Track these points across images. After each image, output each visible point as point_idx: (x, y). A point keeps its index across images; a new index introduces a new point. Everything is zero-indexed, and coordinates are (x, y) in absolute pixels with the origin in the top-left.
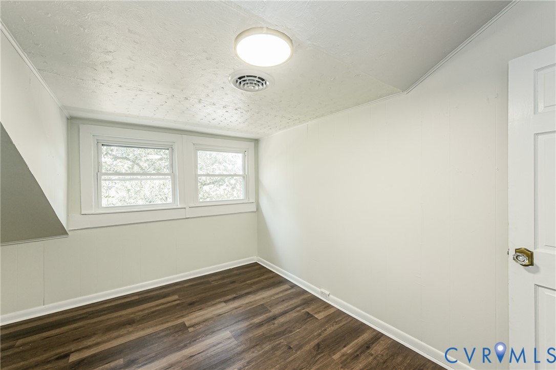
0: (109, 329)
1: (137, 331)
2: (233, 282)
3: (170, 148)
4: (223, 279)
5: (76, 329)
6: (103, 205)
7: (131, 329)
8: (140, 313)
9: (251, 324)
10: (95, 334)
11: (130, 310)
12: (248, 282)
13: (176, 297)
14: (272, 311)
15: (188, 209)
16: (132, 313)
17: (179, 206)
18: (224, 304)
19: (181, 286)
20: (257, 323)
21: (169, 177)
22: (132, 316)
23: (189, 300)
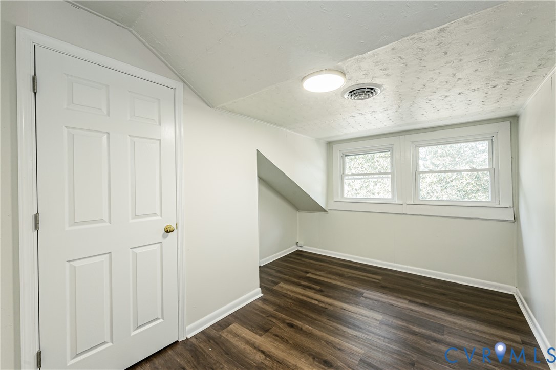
0: (330, 273)
1: (339, 281)
2: (444, 294)
3: (390, 149)
4: (436, 287)
5: (321, 265)
6: (345, 196)
7: (337, 278)
8: (350, 274)
9: (407, 327)
10: (323, 271)
11: (347, 270)
12: (460, 303)
13: (380, 278)
14: (445, 336)
15: (404, 205)
16: (347, 272)
17: (397, 202)
18: (407, 302)
19: (393, 274)
20: (413, 331)
21: (390, 175)
22: (346, 273)
23: (384, 284)
